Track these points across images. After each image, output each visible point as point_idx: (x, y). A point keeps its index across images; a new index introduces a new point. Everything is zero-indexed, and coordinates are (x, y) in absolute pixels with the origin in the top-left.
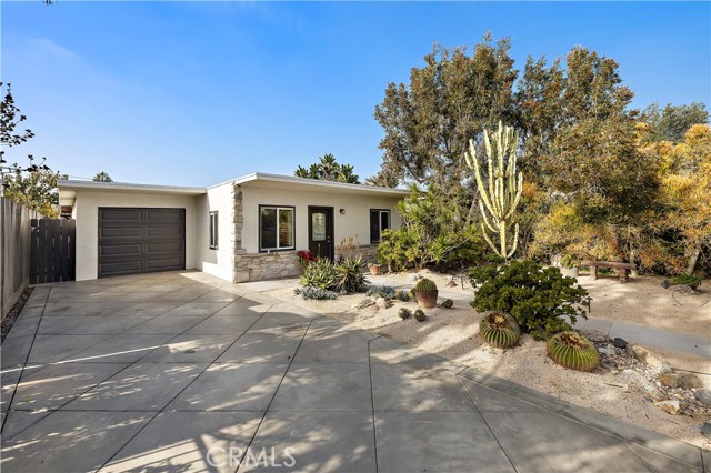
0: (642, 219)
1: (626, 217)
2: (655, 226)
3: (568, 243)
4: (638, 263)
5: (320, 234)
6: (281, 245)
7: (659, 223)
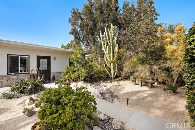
0: (159, 63)
1: (153, 62)
2: (163, 66)
3: (134, 72)
4: (157, 80)
5: (43, 67)
6: (20, 72)
7: (164, 65)
